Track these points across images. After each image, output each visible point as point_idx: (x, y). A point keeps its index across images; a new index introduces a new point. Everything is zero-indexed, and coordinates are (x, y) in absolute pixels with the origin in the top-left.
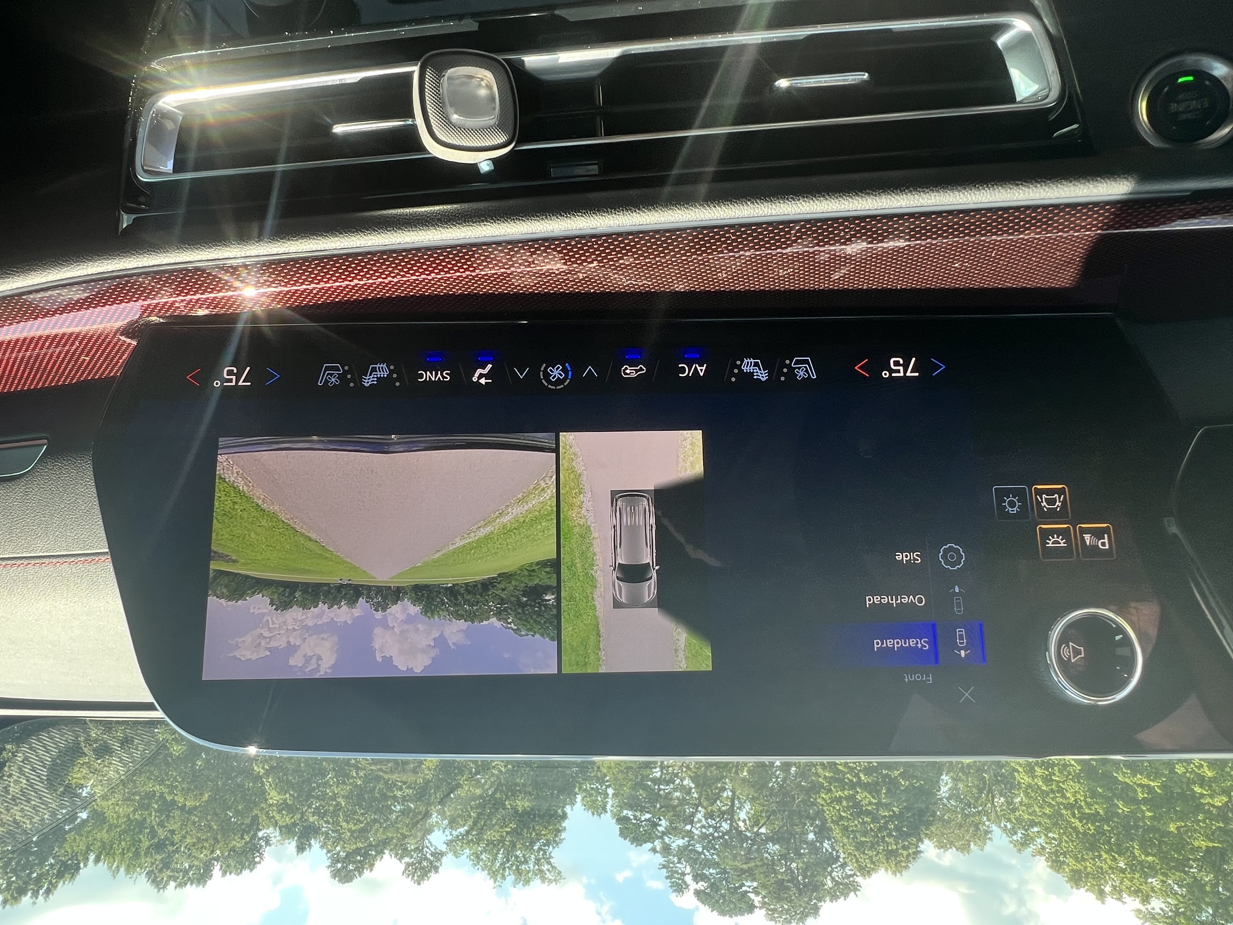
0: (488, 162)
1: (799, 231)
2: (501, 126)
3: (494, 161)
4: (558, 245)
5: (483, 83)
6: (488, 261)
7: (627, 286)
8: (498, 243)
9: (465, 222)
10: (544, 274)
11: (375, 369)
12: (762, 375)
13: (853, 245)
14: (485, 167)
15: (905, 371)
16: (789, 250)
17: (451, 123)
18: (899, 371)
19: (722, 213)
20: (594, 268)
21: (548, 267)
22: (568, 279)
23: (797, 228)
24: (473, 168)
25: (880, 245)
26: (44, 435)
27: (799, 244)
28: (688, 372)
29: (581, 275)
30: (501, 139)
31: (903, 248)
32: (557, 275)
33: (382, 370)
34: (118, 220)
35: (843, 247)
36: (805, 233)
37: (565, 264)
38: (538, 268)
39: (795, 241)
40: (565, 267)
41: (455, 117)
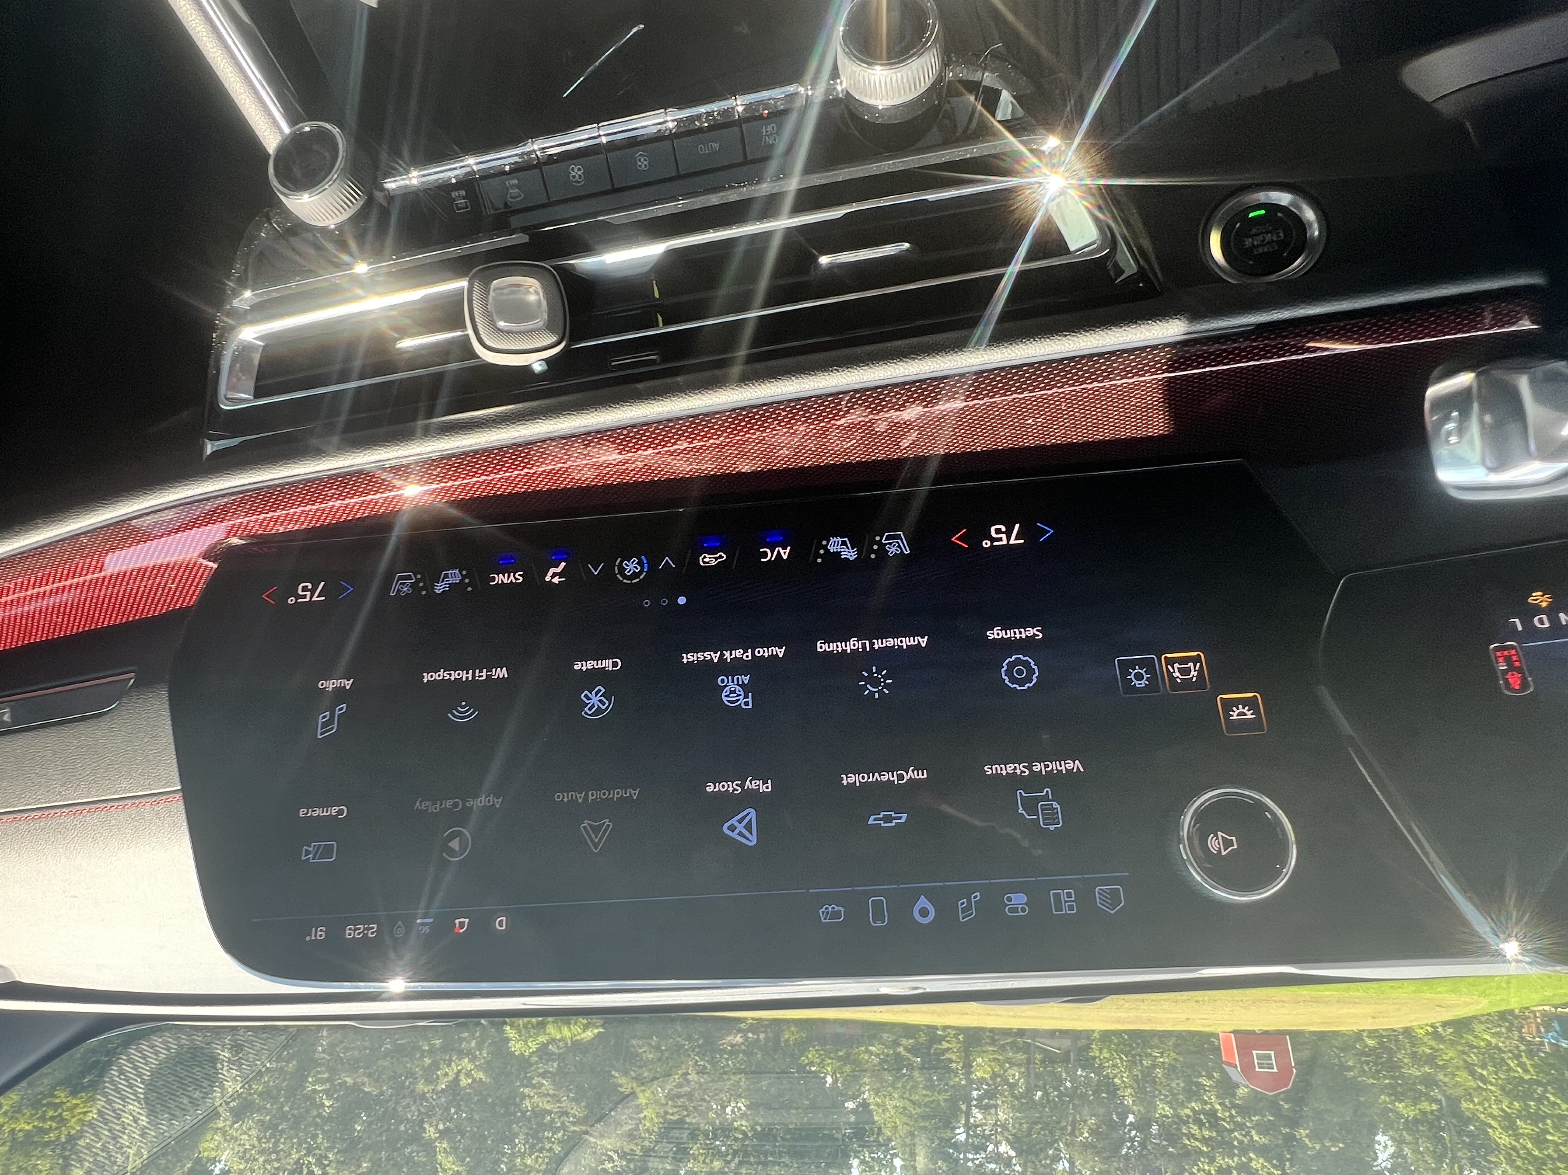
0: (540, 363)
1: (849, 401)
2: (550, 327)
3: (547, 361)
4: (611, 436)
5: (531, 290)
6: (543, 457)
7: (690, 471)
8: (552, 439)
9: (519, 421)
10: (601, 465)
11: (446, 576)
12: (850, 554)
13: (909, 411)
14: (538, 368)
15: (1009, 539)
16: (843, 421)
17: (499, 330)
18: (1001, 539)
19: (769, 391)
20: (650, 455)
21: (604, 458)
22: (627, 469)
23: (847, 398)
24: (526, 370)
25: (936, 408)
26: (131, 668)
27: (852, 414)
28: (771, 556)
29: (639, 463)
30: (553, 339)
31: (962, 409)
32: (615, 465)
33: (454, 576)
34: (202, 448)
35: (898, 413)
36: (855, 403)
37: (620, 453)
38: (594, 460)
39: (847, 412)
40: (620, 456)
41: (501, 324)
